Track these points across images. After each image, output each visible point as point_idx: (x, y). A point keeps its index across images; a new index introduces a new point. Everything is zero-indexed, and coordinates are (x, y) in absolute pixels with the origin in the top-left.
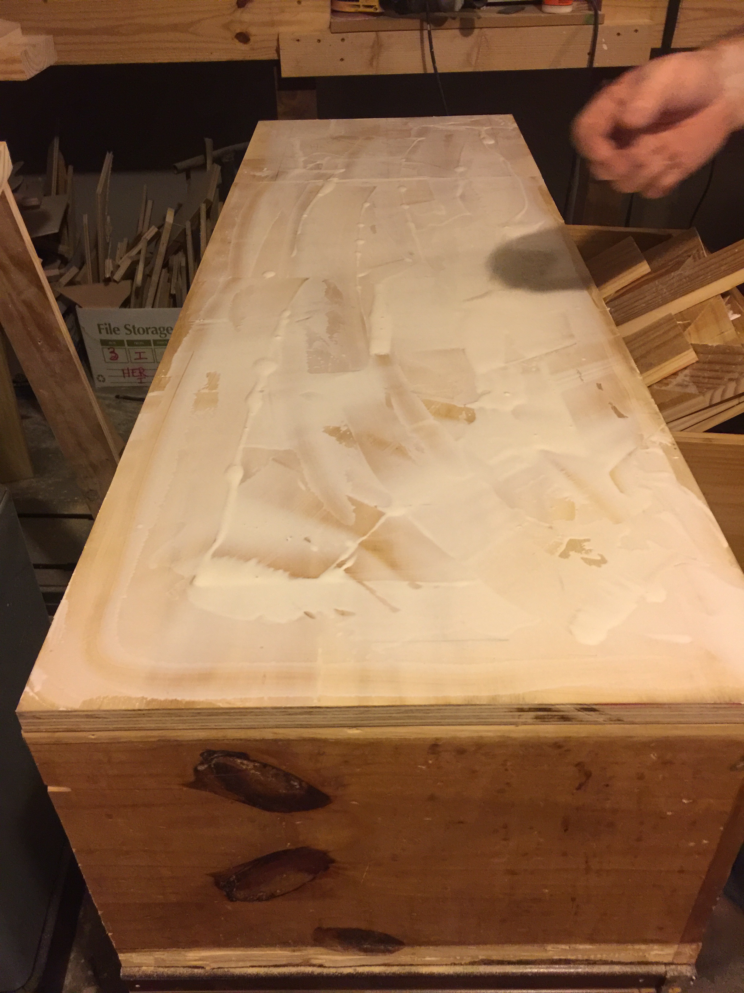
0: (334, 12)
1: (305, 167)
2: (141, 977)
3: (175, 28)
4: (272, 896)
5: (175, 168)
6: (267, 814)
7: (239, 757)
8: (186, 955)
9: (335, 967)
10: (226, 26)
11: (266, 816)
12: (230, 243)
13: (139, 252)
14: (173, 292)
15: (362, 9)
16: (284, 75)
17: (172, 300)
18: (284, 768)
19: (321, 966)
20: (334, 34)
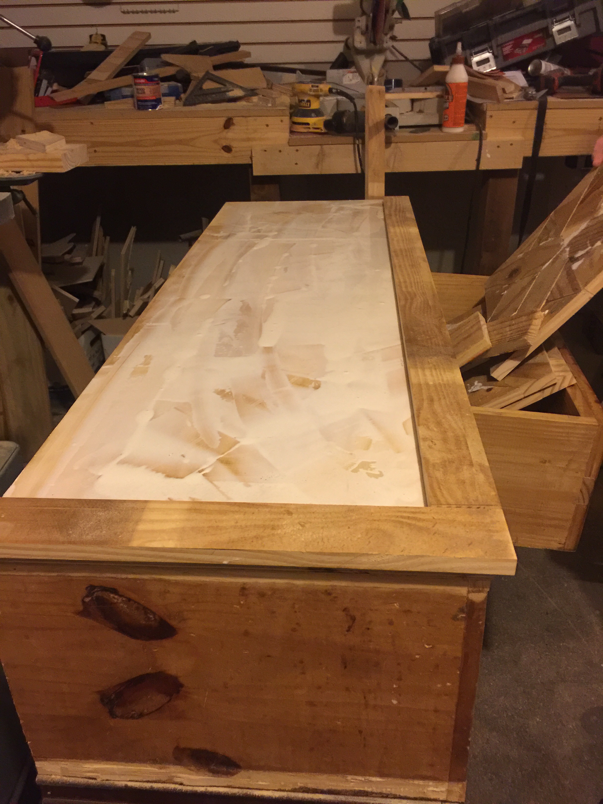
0: (292, 132)
1: (249, 231)
2: (50, 783)
3: (180, 142)
4: (141, 715)
5: (180, 238)
6: (133, 641)
7: (112, 593)
8: (83, 766)
9: (192, 786)
10: (215, 141)
11: (133, 643)
12: (184, 277)
13: (149, 297)
15: (312, 130)
16: (255, 174)
18: (142, 602)
19: (181, 784)
20: (291, 147)
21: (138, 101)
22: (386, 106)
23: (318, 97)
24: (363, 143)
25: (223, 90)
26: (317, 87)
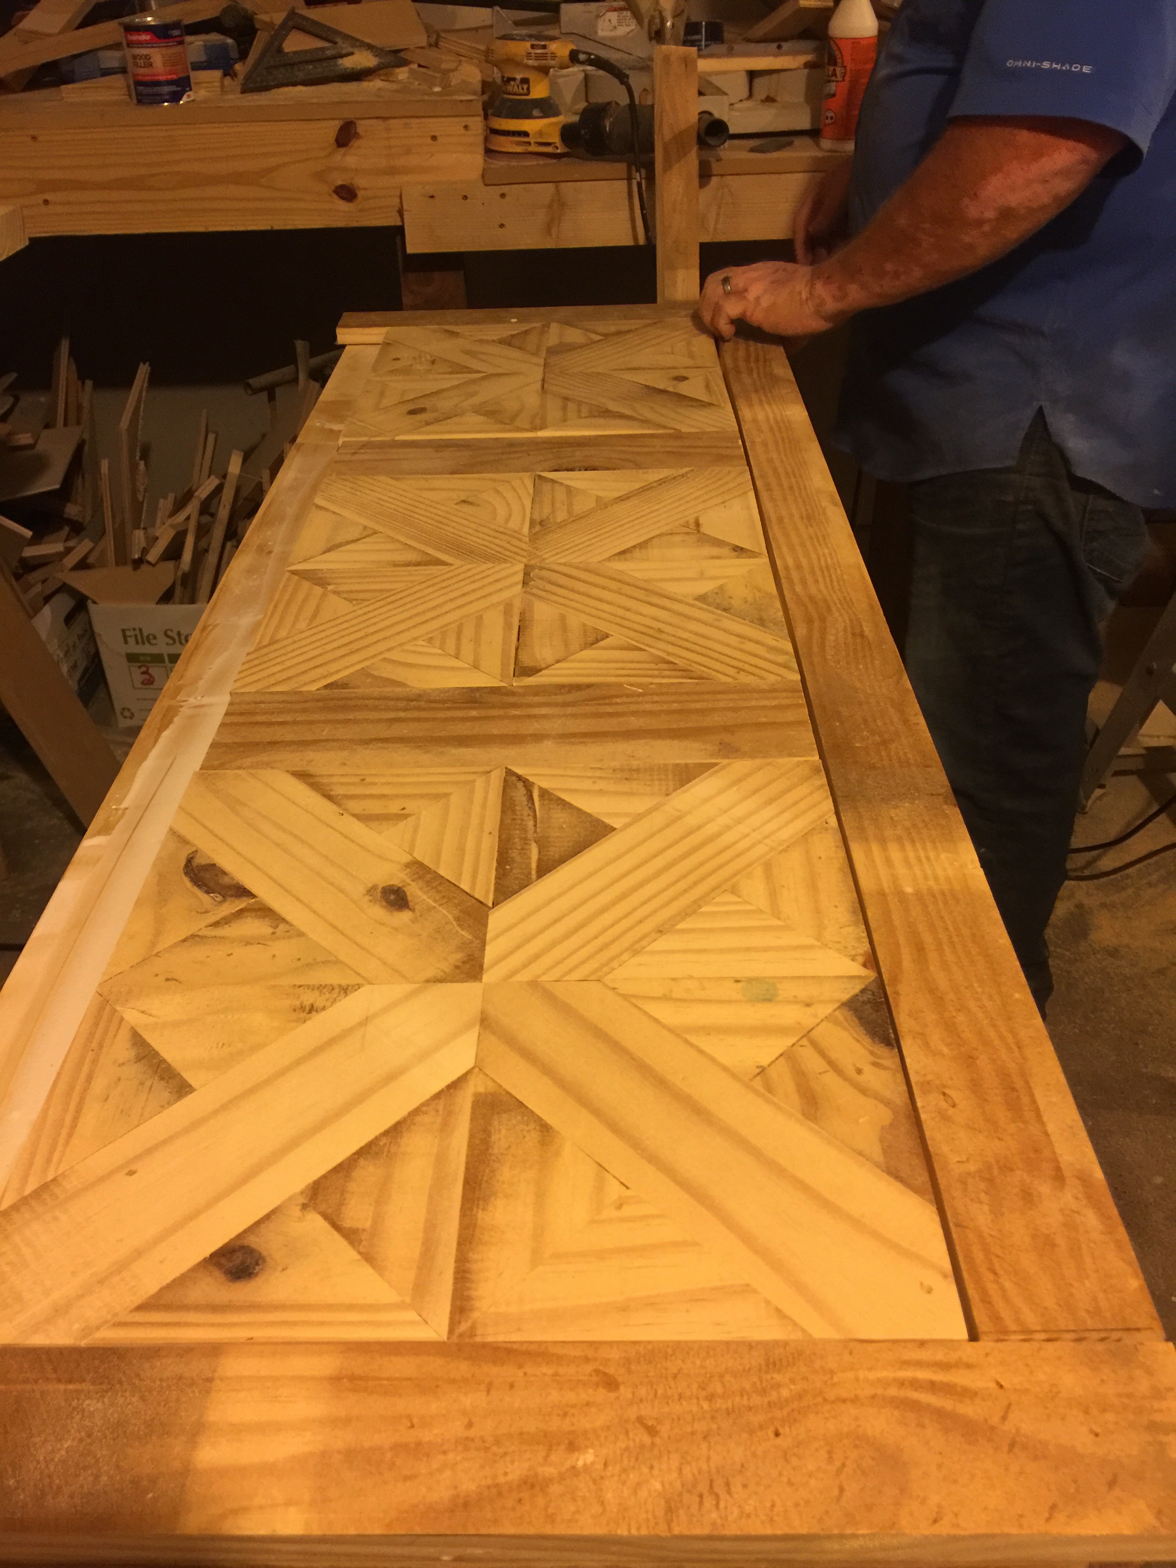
0: (488, 152)
3: (239, 179)
5: (249, 386)
10: (320, 176)
13: (188, 518)
15: (534, 148)
16: (410, 250)
20: (489, 188)
21: (138, 83)
22: (701, 93)
23: (544, 71)
24: (651, 178)
25: (329, 53)
26: (544, 47)
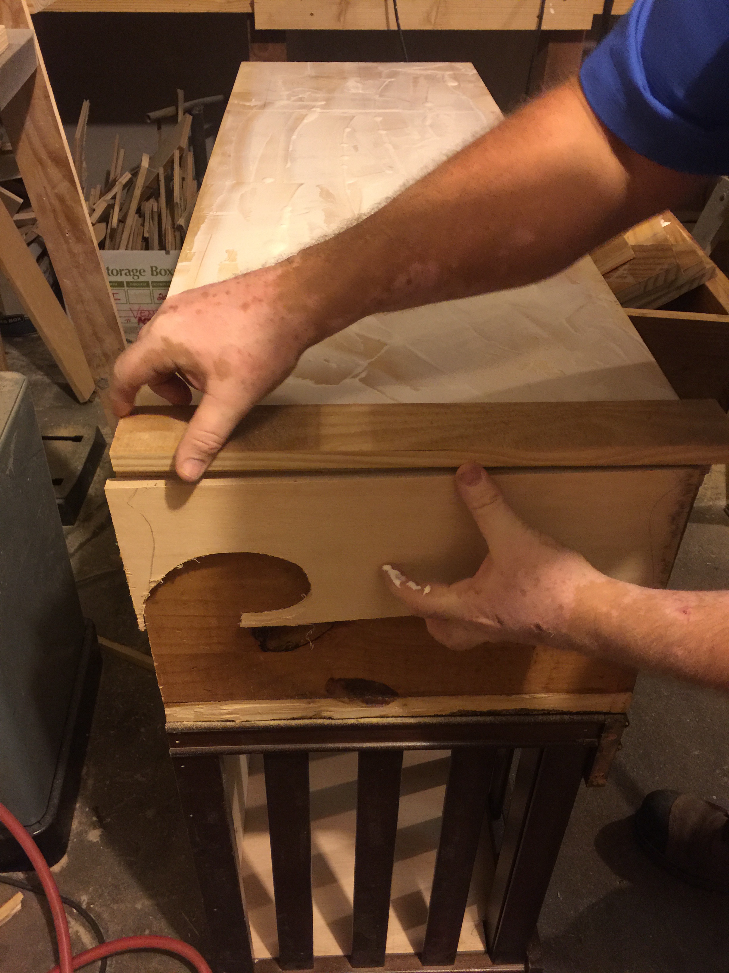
1: (289, 99)
2: (183, 730)
4: (296, 646)
8: (222, 708)
9: (341, 719)
12: (230, 156)
13: (114, 197)
14: (146, 235)
16: (258, 27)
17: (144, 243)
